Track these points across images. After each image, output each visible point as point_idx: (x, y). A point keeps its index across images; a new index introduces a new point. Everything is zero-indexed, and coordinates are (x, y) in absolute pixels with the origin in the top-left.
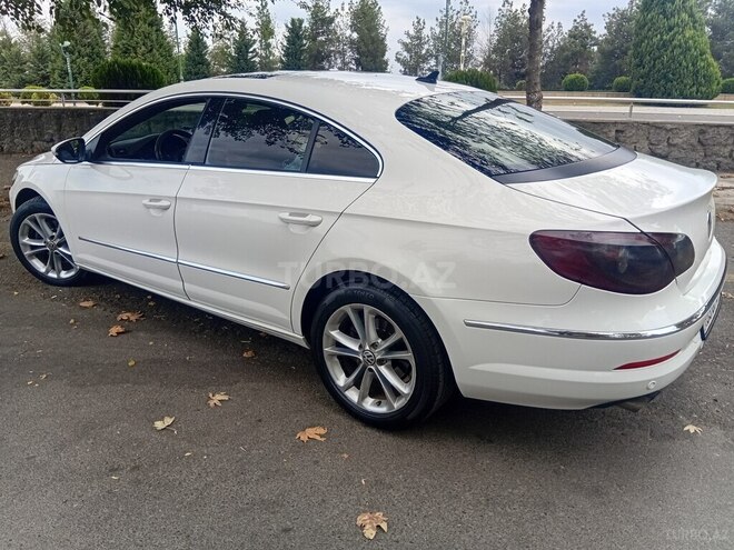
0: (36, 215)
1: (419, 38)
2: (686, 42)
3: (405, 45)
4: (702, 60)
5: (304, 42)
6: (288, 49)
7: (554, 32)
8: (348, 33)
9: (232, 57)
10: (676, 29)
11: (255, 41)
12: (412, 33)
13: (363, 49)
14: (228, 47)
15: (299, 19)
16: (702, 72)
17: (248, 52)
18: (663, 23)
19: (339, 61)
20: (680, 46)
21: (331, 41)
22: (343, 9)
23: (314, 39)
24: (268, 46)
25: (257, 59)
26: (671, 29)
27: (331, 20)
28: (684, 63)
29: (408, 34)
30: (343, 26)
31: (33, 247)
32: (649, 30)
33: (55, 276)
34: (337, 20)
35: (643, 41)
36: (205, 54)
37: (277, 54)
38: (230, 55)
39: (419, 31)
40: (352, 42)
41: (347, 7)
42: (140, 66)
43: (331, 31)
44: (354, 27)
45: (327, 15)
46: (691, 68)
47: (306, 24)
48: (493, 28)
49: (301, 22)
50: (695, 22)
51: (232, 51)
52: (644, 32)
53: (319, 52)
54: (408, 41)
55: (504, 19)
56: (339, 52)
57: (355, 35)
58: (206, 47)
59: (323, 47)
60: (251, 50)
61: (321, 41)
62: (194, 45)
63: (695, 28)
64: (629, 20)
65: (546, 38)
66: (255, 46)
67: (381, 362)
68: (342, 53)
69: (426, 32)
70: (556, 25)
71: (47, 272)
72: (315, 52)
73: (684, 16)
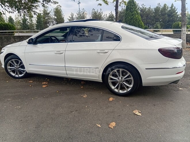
0: (12, 60)
1: (72, 18)
2: (136, 18)
3: (69, 20)
4: (140, 22)
5: (42, 19)
6: (37, 21)
7: (105, 16)
8: (54, 17)
9: (22, 23)
10: (134, 15)
11: (28, 19)
12: (71, 17)
13: (58, 21)
14: (20, 21)
15: (40, 13)
16: (140, 25)
17: (26, 22)
18: (131, 14)
19: (52, 24)
20: (135, 19)
21: (49, 19)
22: (52, 11)
23: (44, 18)
24: (32, 20)
25: (29, 24)
26: (133, 15)
27: (49, 13)
28: (136, 23)
29: (70, 17)
30: (52, 15)
31: (11, 69)
32: (128, 15)
33: (18, 76)
34: (50, 13)
35: (127, 18)
36: (14, 23)
37: (34, 22)
38: (21, 23)
39: (72, 16)
40: (55, 19)
41: (53, 10)
42: (9, 24)
43: (49, 16)
44: (55, 15)
45: (48, 12)
46: (138, 24)
47: (42, 14)
48: (91, 15)
49: (41, 14)
50: (138, 13)
51: (21, 21)
52: (127, 16)
53: (46, 22)
54: (70, 19)
55: (93, 13)
56: (52, 22)
57: (56, 17)
58: (14, 21)
59: (47, 20)
60: (27, 21)
61: (47, 19)
62: (10, 20)
63: (138, 15)
64: (122, 13)
65: (103, 18)
66: (28, 20)
67: (123, 81)
68: (53, 22)
69: (74, 17)
70: (105, 15)
71: (15, 75)
72: (45, 22)
73: (135, 12)
